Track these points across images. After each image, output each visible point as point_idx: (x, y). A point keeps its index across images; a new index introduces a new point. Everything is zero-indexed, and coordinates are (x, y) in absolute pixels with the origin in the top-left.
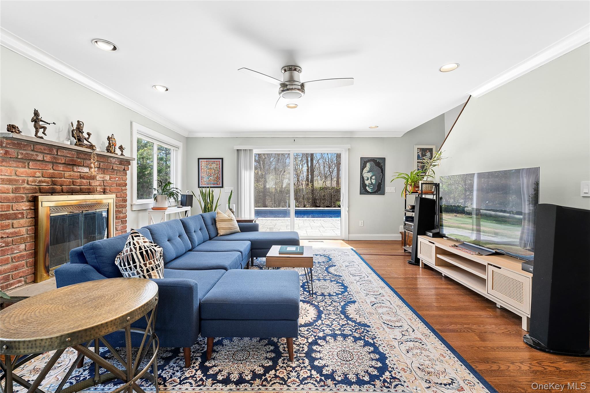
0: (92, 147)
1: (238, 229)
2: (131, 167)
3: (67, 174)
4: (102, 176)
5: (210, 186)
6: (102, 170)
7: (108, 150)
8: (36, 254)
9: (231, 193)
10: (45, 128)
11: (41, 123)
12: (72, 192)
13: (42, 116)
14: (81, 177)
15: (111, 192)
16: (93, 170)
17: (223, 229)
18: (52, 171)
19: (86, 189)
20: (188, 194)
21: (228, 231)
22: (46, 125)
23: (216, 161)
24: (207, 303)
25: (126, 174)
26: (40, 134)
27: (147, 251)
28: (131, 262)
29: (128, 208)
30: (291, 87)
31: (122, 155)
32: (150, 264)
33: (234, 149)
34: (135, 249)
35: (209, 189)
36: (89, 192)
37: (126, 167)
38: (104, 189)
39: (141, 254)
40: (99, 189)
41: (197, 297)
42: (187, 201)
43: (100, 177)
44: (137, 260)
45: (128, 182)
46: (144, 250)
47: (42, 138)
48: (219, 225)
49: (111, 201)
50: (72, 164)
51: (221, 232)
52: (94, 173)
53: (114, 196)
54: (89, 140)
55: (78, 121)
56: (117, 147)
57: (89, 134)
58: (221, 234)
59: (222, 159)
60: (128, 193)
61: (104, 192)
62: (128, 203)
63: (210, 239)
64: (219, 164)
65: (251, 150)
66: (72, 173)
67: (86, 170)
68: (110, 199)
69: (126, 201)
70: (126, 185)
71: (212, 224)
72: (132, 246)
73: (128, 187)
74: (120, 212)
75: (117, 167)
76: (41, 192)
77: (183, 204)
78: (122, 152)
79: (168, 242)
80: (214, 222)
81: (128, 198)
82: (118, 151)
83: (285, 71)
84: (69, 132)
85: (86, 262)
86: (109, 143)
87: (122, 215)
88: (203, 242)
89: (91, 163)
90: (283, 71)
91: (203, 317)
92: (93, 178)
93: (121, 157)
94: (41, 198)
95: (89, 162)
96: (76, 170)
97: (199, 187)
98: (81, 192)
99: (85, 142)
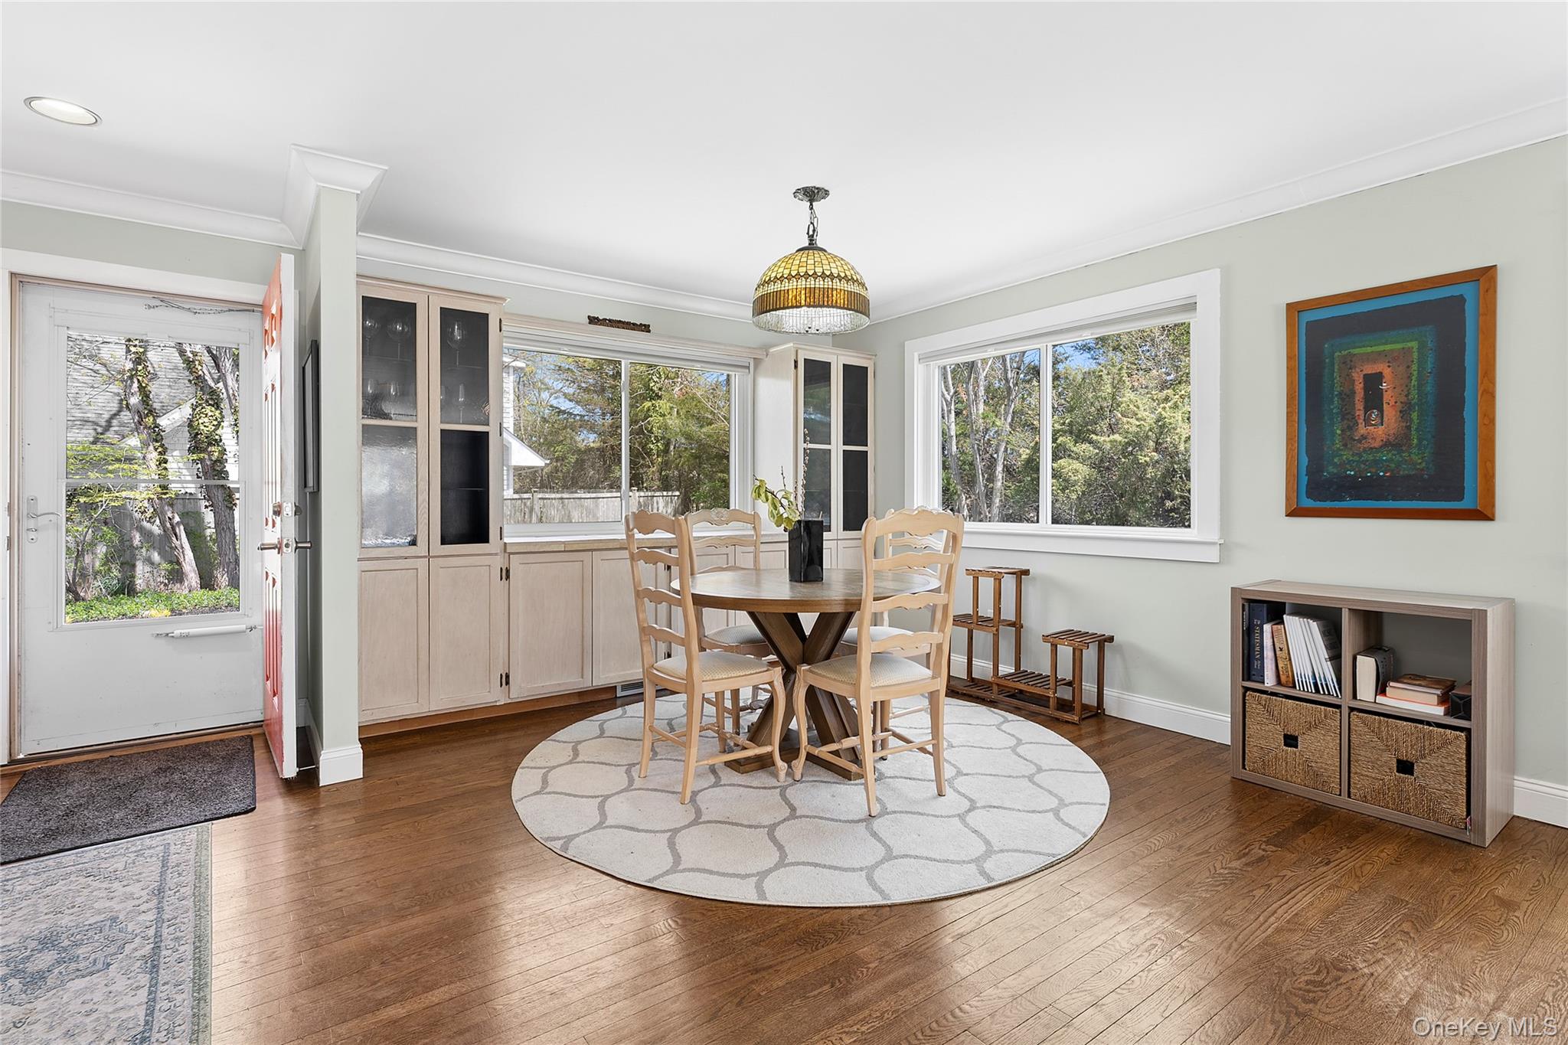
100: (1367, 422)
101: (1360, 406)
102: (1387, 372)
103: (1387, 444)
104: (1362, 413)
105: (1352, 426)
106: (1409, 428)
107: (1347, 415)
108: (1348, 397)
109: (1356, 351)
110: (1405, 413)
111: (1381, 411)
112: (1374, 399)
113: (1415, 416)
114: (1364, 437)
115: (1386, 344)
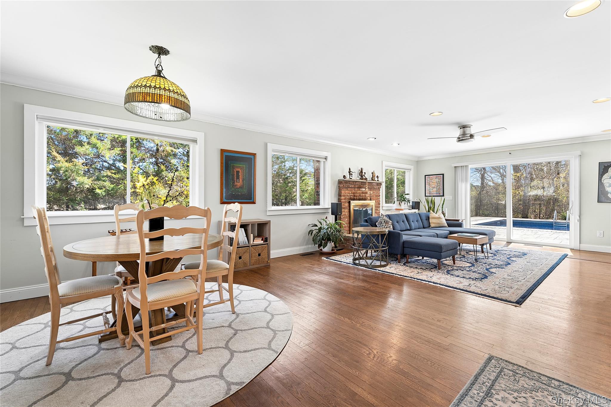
0: (366, 179)
1: (446, 225)
2: (382, 186)
3: (358, 192)
4: (370, 192)
5: (432, 195)
6: (370, 189)
7: (372, 180)
8: (350, 223)
9: (444, 200)
10: (352, 174)
11: (351, 172)
12: (360, 200)
13: (351, 170)
14: (363, 193)
15: (373, 200)
16: (367, 190)
17: (434, 223)
18: (354, 191)
19: (364, 198)
20: (416, 201)
21: (437, 225)
22: (352, 173)
23: (439, 177)
24: (407, 242)
25: (380, 190)
26: (351, 177)
27: (386, 221)
28: (381, 224)
29: (381, 208)
30: (463, 139)
31: (378, 181)
32: (387, 225)
33: (452, 166)
34: (382, 219)
35: (431, 197)
36: (365, 199)
37: (380, 186)
38: (371, 198)
39: (384, 221)
40: (369, 198)
41: (402, 239)
42: (416, 205)
43: (369, 193)
44: (383, 223)
45: (381, 194)
46: (385, 220)
47: (351, 179)
48: (431, 221)
49: (373, 204)
50: (360, 187)
51: (432, 225)
52: (367, 191)
53: (374, 201)
54: (365, 176)
55: (361, 168)
56: (376, 177)
57: (365, 173)
58: (432, 226)
59: (443, 174)
60: (381, 200)
61: (371, 200)
62: (381, 205)
63: (424, 228)
64: (441, 179)
65: (466, 166)
66: (359, 191)
67: (364, 189)
68: (372, 203)
69: (379, 204)
70: (380, 196)
71: (426, 220)
72: (381, 218)
73: (381, 197)
74: (377, 210)
75: (376, 187)
76: (351, 200)
77: (413, 208)
78: (378, 179)
79: (397, 223)
80: (427, 218)
81: (381, 203)
82: (376, 179)
83: (461, 128)
84: (358, 173)
85: (368, 223)
86: (373, 176)
87: (378, 211)
88: (418, 229)
89: (366, 186)
90: (460, 129)
91: (405, 246)
92: (366, 193)
93: (378, 182)
94: (351, 202)
95: (365, 186)
96: (361, 190)
97: (426, 196)
98: (362, 199)
99: (364, 177)
100: (237, 181)
101: (235, 178)
102: (240, 171)
103: (240, 187)
104: (236, 179)
105: (234, 183)
106: (244, 184)
107: (233, 179)
108: (233, 175)
109: (235, 165)
110: (243, 180)
111: (239, 180)
112: (238, 177)
113: (245, 181)
114: (236, 185)
115: (240, 165)
